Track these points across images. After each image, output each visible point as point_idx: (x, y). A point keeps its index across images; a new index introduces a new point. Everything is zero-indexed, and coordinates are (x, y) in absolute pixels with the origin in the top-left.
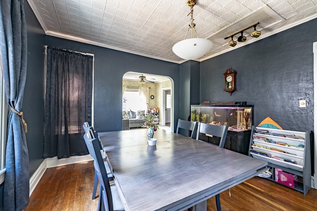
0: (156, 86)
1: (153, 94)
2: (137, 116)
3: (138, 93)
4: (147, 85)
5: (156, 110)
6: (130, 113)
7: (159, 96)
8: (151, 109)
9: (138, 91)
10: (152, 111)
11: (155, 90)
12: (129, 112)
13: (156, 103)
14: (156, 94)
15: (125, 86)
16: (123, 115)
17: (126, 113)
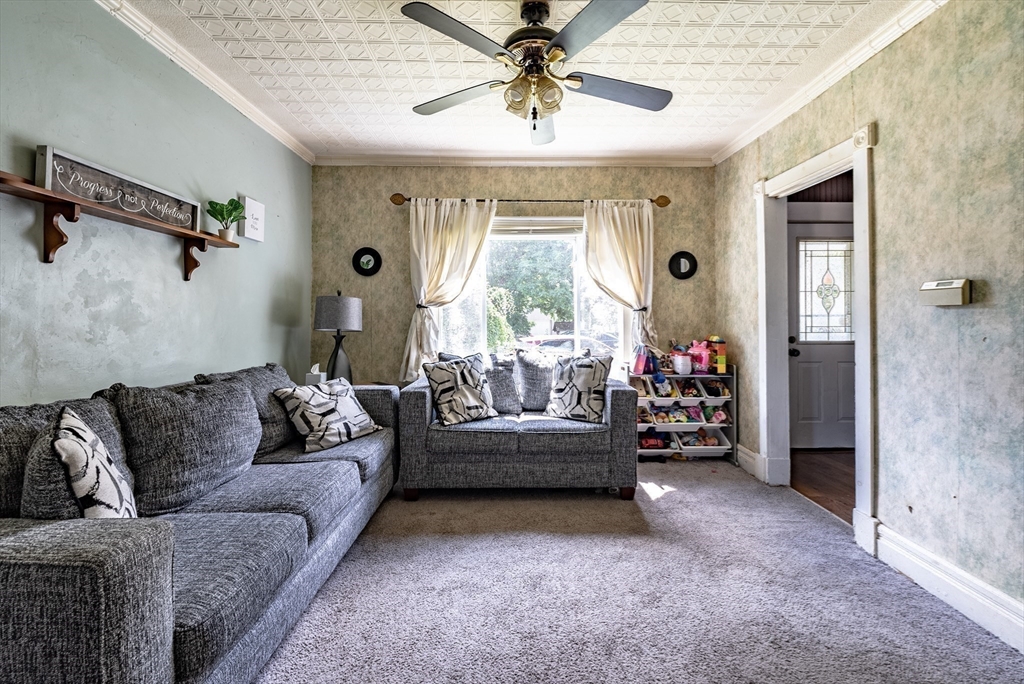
0: (711, 183)
1: (687, 246)
2: (553, 395)
3: (581, 237)
4: (643, 185)
5: (705, 354)
6: (517, 369)
7: (733, 252)
8: (674, 348)
9: (581, 229)
10: (681, 364)
11: (703, 215)
12: (508, 366)
13: (712, 301)
14: (711, 242)
15: (488, 201)
16: (444, 391)
17: (471, 375)
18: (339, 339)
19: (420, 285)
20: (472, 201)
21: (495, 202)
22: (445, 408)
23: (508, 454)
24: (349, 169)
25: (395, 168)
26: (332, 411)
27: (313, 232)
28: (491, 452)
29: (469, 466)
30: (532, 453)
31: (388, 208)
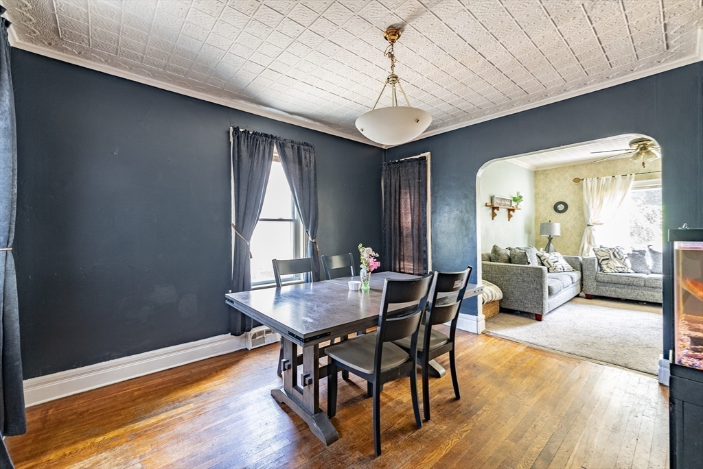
15: (629, 175)
16: (603, 260)
17: (619, 255)
18: (550, 239)
19: (589, 216)
20: (619, 177)
21: (634, 175)
22: (604, 267)
23: (638, 286)
24: (551, 170)
25: (574, 166)
26: (557, 261)
27: (535, 197)
28: (629, 285)
29: (617, 289)
30: (653, 287)
31: (571, 184)
